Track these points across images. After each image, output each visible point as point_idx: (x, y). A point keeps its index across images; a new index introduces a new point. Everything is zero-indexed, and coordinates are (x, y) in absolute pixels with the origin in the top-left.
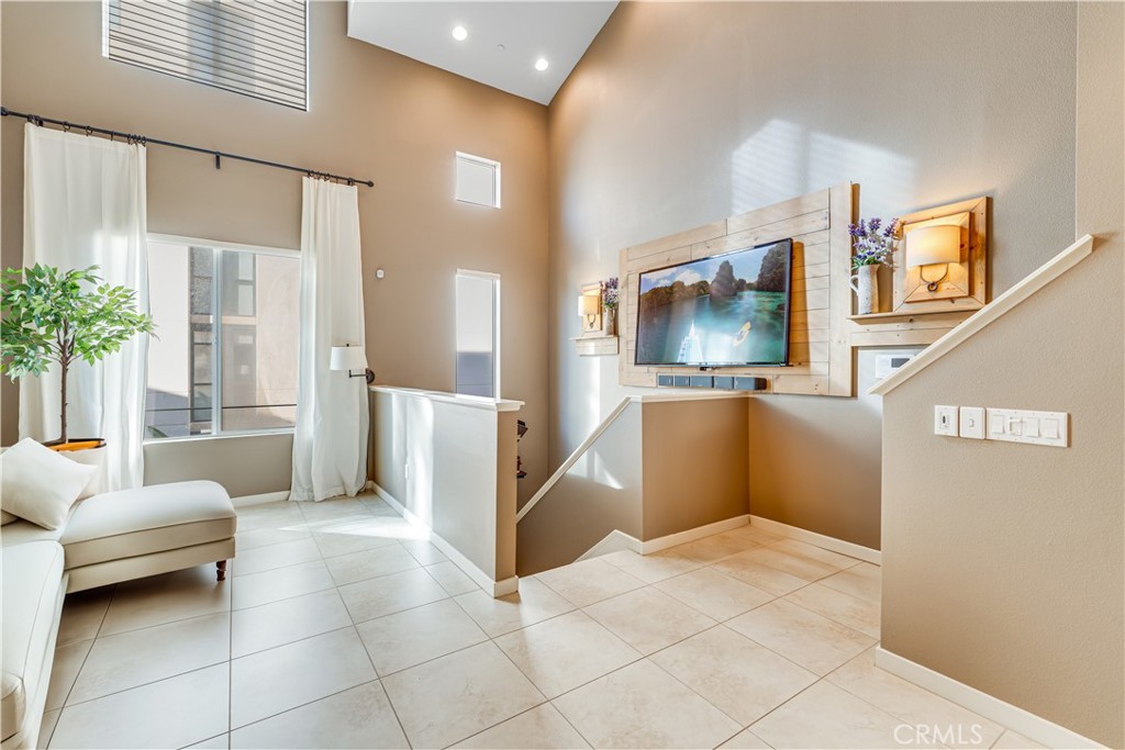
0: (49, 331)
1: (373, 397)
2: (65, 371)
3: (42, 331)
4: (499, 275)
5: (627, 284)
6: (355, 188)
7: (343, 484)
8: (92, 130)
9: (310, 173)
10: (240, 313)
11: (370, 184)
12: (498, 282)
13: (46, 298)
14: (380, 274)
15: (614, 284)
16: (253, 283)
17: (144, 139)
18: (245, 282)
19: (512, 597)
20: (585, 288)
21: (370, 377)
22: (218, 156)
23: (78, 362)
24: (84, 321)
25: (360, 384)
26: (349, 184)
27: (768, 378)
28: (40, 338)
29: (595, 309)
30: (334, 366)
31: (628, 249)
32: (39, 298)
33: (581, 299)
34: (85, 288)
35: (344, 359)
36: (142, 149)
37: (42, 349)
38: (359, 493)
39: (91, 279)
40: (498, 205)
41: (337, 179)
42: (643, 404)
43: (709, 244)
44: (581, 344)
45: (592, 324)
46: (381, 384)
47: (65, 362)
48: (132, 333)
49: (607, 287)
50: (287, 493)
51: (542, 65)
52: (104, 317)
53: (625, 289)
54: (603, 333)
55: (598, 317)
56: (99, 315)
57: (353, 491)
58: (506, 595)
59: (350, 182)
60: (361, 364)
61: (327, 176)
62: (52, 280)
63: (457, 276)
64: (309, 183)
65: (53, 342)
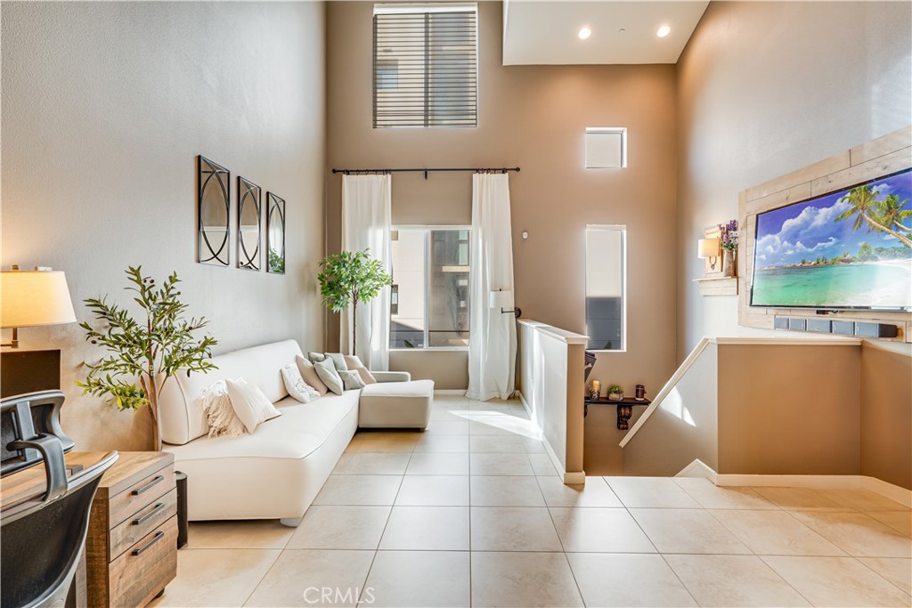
0: (349, 286)
1: (519, 327)
2: (355, 307)
3: (347, 286)
4: (625, 226)
5: (746, 225)
6: (507, 174)
7: (499, 390)
8: (368, 171)
9: (477, 171)
10: (460, 264)
11: (518, 170)
12: (625, 232)
13: (347, 269)
14: (525, 235)
15: (733, 226)
16: (467, 242)
17: (391, 170)
18: (462, 242)
19: (578, 487)
20: (707, 231)
21: (518, 313)
22: (426, 171)
23: (360, 301)
24: (362, 280)
25: (509, 319)
26: (503, 172)
27: (899, 324)
28: (345, 290)
29: (716, 252)
30: (491, 305)
31: (747, 190)
32: (344, 269)
33: (701, 243)
34: (363, 261)
35: (497, 300)
36: (389, 176)
37: (346, 296)
38: (509, 398)
39: (365, 256)
40: (625, 165)
41: (495, 170)
42: (719, 345)
43: (831, 178)
44: (703, 285)
45: (713, 266)
46: (526, 318)
47: (355, 302)
48: (382, 286)
49: (728, 229)
50: (464, 391)
51: (664, 31)
52: (370, 278)
53: (744, 231)
54: (723, 274)
55: (719, 259)
56: (368, 276)
57: (505, 396)
58: (574, 484)
59: (504, 171)
60: (510, 304)
61: (488, 170)
62: (350, 259)
63: (587, 230)
64: (476, 177)
65: (350, 291)
